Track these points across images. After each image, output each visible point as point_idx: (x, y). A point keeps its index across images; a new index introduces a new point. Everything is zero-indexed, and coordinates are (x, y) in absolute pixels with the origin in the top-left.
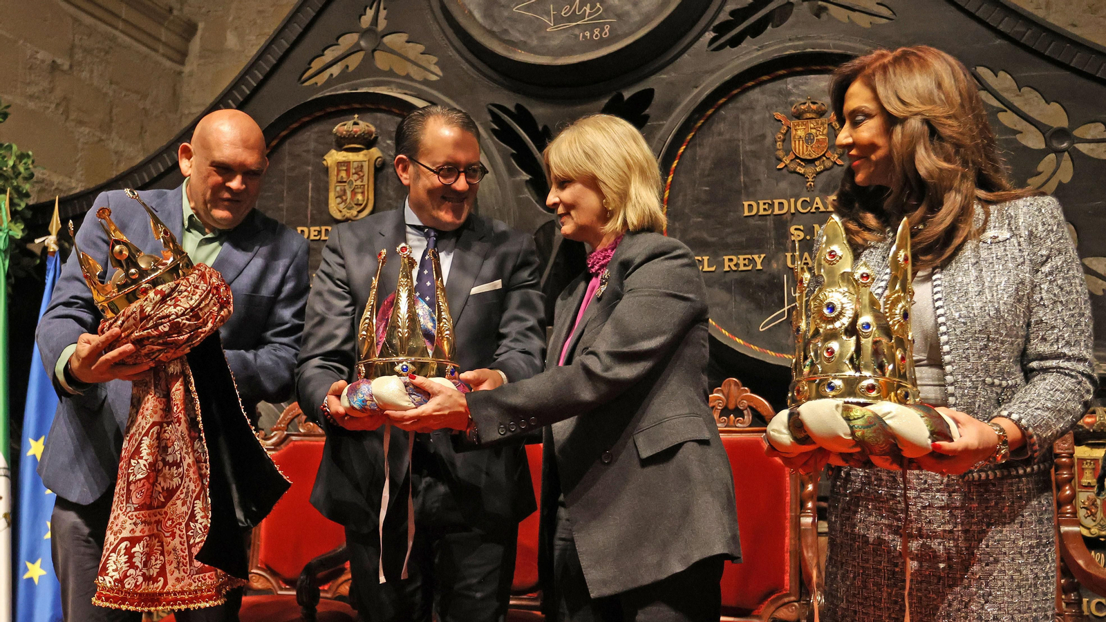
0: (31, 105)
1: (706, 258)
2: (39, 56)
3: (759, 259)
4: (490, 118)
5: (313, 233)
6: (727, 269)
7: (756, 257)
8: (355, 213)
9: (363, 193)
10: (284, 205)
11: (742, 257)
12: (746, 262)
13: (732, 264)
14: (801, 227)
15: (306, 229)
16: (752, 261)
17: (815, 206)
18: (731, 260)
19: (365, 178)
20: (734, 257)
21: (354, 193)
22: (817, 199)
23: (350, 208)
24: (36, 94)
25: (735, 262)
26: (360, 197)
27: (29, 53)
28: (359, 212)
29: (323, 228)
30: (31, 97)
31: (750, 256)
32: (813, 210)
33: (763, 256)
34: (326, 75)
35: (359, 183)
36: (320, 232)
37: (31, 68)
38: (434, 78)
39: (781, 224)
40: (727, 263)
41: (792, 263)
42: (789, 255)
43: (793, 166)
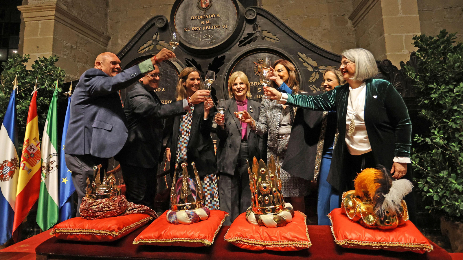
14: (260, 89)
39: (256, 88)
41: (259, 97)
42: (258, 95)
43: (258, 74)
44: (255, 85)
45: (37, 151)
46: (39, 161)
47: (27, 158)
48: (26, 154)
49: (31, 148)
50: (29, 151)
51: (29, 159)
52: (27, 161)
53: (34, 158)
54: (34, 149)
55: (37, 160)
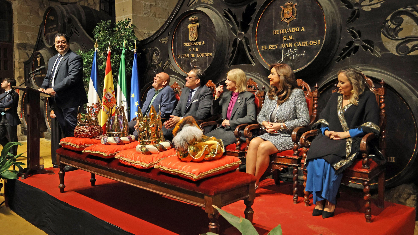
0: (145, 16)
1: (265, 46)
2: (146, 4)
3: (276, 46)
4: (223, 13)
5: (187, 44)
6: (270, 49)
7: (276, 45)
8: (194, 39)
9: (195, 34)
10: (181, 38)
11: (273, 45)
12: (274, 47)
13: (271, 47)
14: (286, 37)
15: (185, 44)
16: (275, 46)
17: (289, 31)
18: (270, 46)
19: (196, 30)
20: (271, 46)
21: (193, 34)
22: (290, 29)
23: (193, 38)
24: (146, 13)
25: (272, 47)
26: (195, 35)
27: (144, 3)
28: (195, 39)
29: (188, 43)
30: (145, 14)
31: (274, 45)
32: (289, 32)
33: (277, 45)
34: (191, 5)
35: (194, 32)
36: (188, 44)
37: (144, 7)
38: (212, 3)
39: (282, 36)
40: (270, 47)
41: (284, 46)
42: (283, 44)
43: (284, 20)
44: (280, 33)
45: (112, 98)
46: (114, 105)
47: (105, 103)
48: (105, 99)
49: (108, 95)
50: (107, 97)
51: (107, 104)
52: (105, 105)
53: (111, 103)
54: (110, 96)
55: (113, 105)
